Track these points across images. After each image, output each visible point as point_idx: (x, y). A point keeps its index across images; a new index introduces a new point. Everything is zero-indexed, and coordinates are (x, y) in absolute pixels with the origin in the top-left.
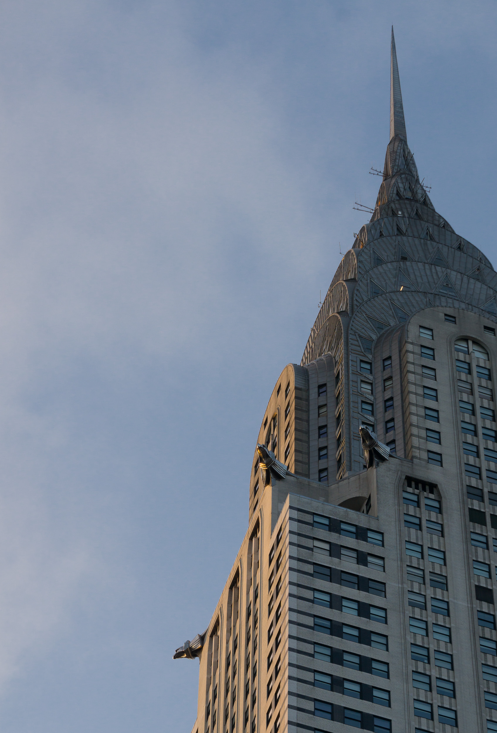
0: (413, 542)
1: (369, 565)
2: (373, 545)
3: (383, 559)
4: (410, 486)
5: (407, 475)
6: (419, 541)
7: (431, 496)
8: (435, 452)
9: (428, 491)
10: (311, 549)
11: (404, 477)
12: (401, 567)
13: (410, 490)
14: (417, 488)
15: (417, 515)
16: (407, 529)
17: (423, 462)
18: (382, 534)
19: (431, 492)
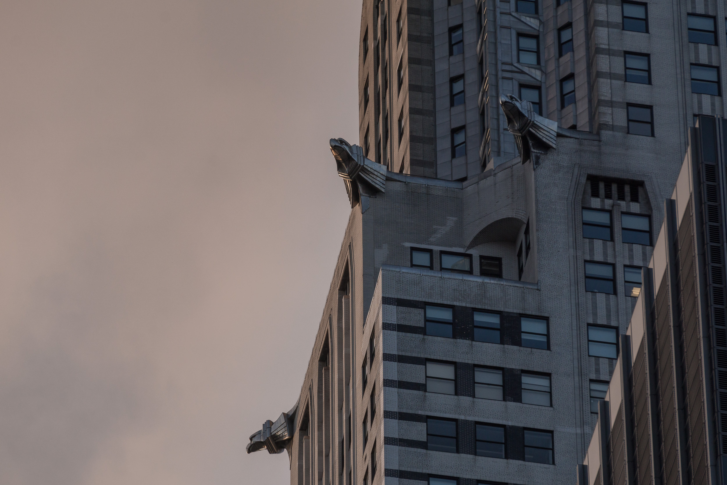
0: (602, 325)
1: (525, 396)
2: (530, 349)
3: (548, 375)
4: (595, 194)
5: (589, 173)
6: (612, 318)
7: (635, 207)
8: (641, 103)
9: (628, 197)
10: (421, 387)
11: (583, 180)
12: (581, 389)
13: (596, 203)
14: (608, 196)
15: (609, 258)
16: (590, 297)
17: (619, 135)
18: (546, 319)
19: (635, 198)
